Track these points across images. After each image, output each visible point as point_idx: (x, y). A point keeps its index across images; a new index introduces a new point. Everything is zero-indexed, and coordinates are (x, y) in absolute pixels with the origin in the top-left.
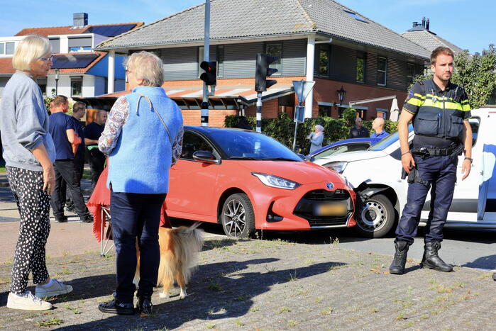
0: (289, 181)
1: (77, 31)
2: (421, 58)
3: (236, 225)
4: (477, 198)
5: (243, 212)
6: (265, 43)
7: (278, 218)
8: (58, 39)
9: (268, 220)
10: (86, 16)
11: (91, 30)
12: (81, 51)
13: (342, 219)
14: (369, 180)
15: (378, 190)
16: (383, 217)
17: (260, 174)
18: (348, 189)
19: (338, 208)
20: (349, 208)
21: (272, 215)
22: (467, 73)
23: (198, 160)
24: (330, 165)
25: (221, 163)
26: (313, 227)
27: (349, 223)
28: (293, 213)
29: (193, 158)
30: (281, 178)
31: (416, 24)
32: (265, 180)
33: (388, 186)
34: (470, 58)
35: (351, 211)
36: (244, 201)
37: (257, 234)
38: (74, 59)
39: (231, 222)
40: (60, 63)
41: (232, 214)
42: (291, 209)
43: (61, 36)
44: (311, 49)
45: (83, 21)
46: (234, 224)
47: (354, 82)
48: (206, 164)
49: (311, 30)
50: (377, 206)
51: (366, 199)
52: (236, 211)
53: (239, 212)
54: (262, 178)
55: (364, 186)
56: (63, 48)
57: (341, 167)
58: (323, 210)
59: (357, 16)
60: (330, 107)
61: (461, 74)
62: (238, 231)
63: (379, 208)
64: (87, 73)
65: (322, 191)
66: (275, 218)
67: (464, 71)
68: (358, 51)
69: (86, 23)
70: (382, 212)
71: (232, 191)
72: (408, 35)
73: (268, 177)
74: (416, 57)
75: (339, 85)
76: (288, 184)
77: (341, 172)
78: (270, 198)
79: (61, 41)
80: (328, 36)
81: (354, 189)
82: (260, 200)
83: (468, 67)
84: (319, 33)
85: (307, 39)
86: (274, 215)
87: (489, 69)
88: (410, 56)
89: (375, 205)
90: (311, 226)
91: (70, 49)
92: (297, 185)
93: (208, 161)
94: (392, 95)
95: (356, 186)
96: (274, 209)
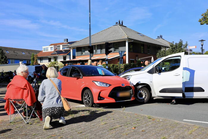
0: (107, 84)
1: (65, 44)
2: (160, 45)
3: (88, 102)
4: (182, 87)
5: (90, 96)
6: (114, 43)
7: (103, 98)
8: (60, 46)
9: (99, 100)
10: (67, 40)
11: (69, 43)
12: (66, 49)
13: (129, 98)
14: (140, 82)
15: (143, 86)
16: (145, 96)
17: (95, 81)
18: (131, 86)
19: (127, 94)
20: (132, 93)
21: (100, 98)
22: (174, 48)
23: (74, 77)
24: (125, 77)
25: (82, 78)
26: (117, 102)
27: (132, 99)
28: (108, 96)
29: (72, 76)
30: (103, 83)
31: (158, 37)
32: (97, 84)
33: (147, 84)
34: (174, 44)
35: (133, 94)
36: (90, 92)
37: (94, 105)
38: (64, 51)
39: (86, 100)
40: (60, 52)
41: (86, 97)
42: (108, 95)
43: (60, 45)
44: (127, 44)
45: (66, 41)
46: (87, 101)
47: (141, 53)
48: (78, 78)
49: (127, 38)
50: (143, 91)
51: (139, 89)
52: (87, 96)
53: (88, 96)
54: (96, 83)
55: (138, 84)
56: (61, 48)
57: (129, 77)
58: (121, 94)
59: (141, 35)
60: (134, 60)
61: (172, 49)
62: (88, 104)
63: (144, 92)
64: (67, 55)
65: (120, 87)
66: (101, 98)
67: (173, 48)
68: (141, 44)
69: (67, 41)
70: (145, 94)
71: (86, 88)
72: (156, 40)
73: (99, 83)
74: (158, 45)
75: (136, 54)
76: (106, 85)
77: (129, 79)
78: (99, 91)
79: (61, 46)
80: (132, 39)
81: (134, 86)
82: (95, 92)
83: (174, 47)
84: (129, 39)
85: (126, 41)
86: (101, 97)
87: (180, 47)
88: (157, 45)
89: (142, 91)
90: (116, 101)
91: (63, 48)
92: (110, 85)
93: (78, 77)
94: (151, 56)
95: (135, 84)
96: (101, 95)
